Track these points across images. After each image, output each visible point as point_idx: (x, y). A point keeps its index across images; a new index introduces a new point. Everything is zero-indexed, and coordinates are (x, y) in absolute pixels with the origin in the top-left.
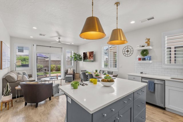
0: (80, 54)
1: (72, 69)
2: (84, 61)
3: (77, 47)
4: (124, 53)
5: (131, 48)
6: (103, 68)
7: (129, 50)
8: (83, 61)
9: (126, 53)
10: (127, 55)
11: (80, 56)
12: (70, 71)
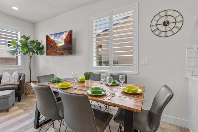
0: (39, 41)
1: (16, 74)
2: (47, 55)
3: (34, 24)
4: (154, 28)
5: (176, 14)
6: (95, 68)
7: (171, 19)
8: (45, 54)
9: (162, 28)
10: (163, 34)
11: (39, 44)
12: (8, 79)
